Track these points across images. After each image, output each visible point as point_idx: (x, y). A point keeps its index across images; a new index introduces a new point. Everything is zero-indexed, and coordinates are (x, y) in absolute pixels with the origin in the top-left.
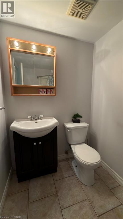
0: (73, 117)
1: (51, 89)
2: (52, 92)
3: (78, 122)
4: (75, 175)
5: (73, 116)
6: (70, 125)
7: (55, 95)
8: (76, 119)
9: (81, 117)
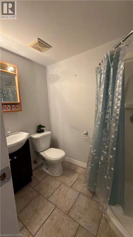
0: (38, 129)
1: (15, 105)
2: (17, 107)
3: (43, 131)
4: (48, 175)
5: (37, 127)
6: (36, 136)
7: (21, 110)
8: (40, 129)
9: (44, 127)
